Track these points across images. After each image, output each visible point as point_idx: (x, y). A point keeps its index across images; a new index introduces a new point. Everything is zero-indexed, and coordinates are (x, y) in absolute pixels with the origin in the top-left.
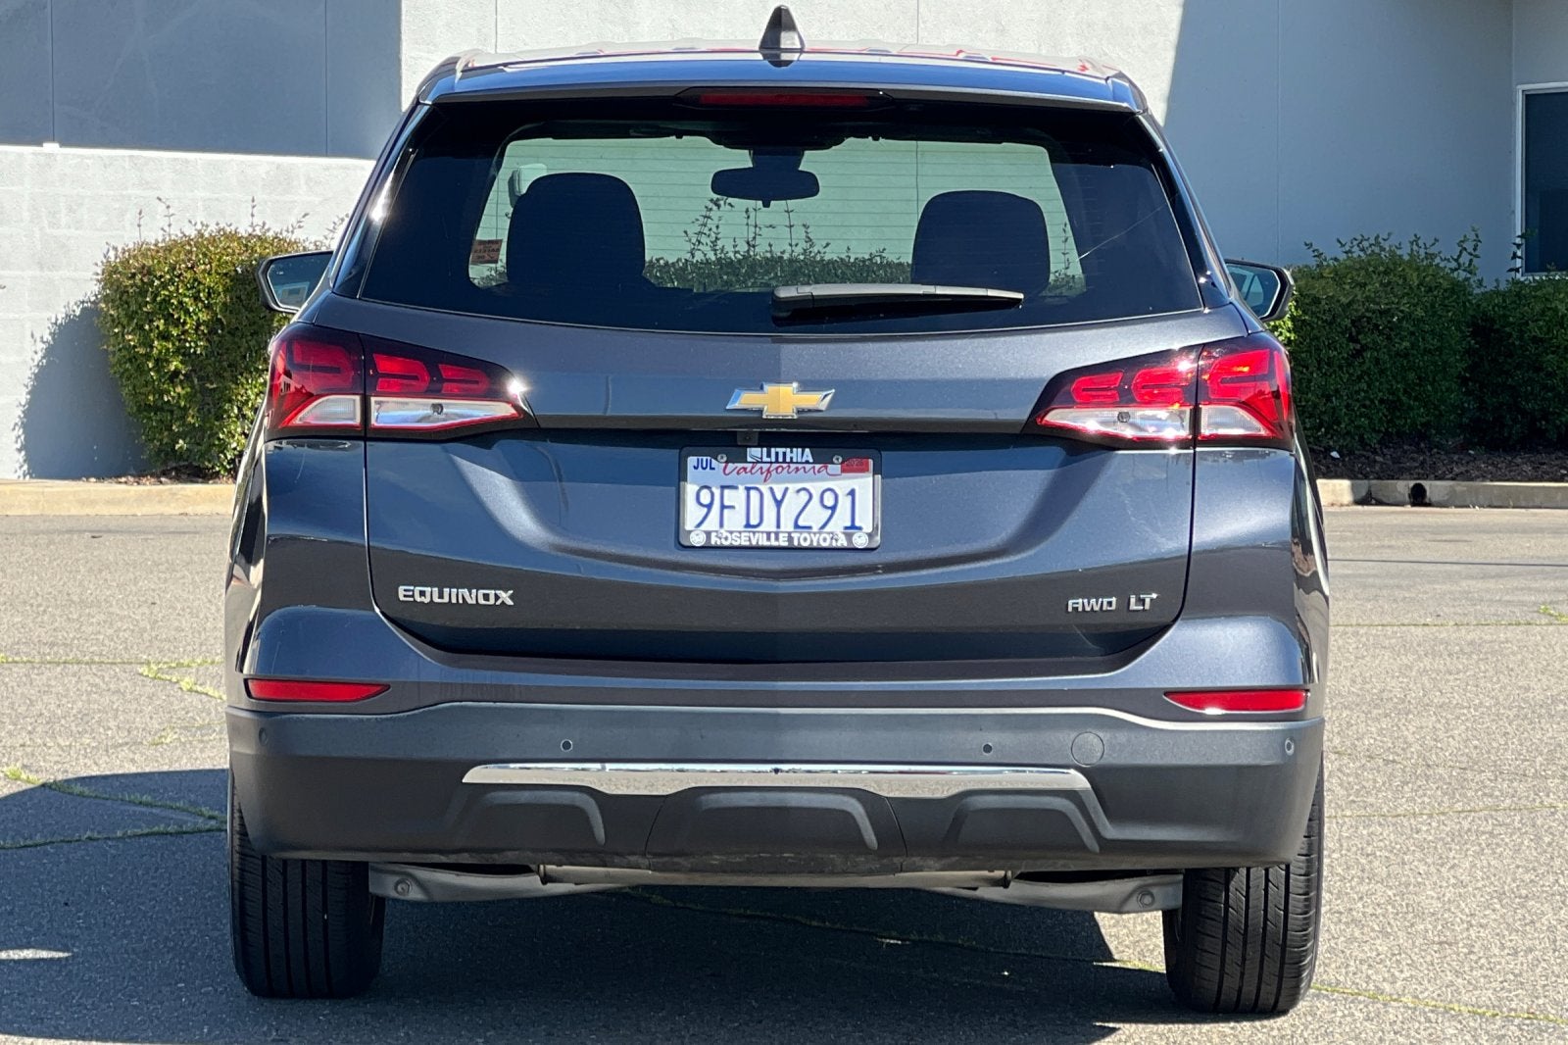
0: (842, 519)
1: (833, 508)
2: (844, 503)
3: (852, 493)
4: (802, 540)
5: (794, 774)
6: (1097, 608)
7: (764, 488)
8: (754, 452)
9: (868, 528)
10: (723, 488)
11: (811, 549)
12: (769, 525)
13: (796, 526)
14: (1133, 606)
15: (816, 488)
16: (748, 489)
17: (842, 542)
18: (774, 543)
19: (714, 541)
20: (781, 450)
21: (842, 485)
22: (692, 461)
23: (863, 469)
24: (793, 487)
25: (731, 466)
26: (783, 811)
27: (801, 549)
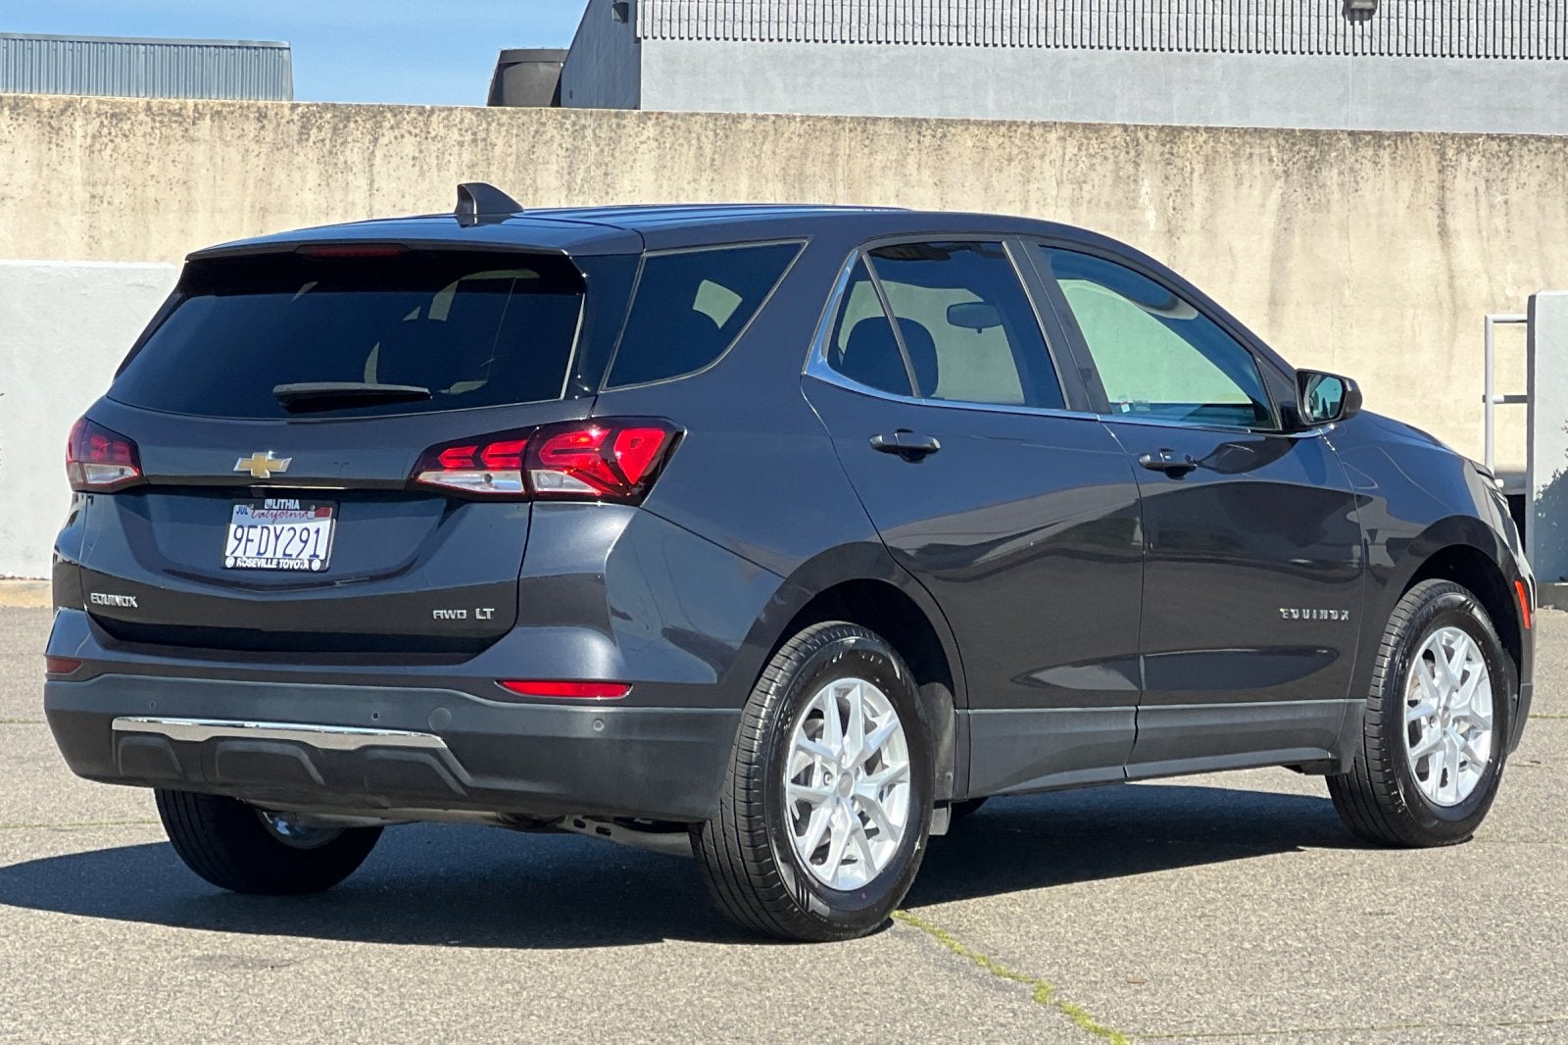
0: (309, 550)
1: (306, 542)
2: (313, 536)
3: (317, 531)
4: (285, 564)
5: (253, 729)
6: (453, 617)
7: (271, 527)
8: (269, 502)
9: (322, 557)
10: (250, 527)
11: (288, 570)
12: (269, 554)
13: (284, 554)
14: (479, 617)
15: (299, 527)
16: (263, 528)
17: (306, 566)
18: (269, 566)
19: (239, 564)
20: (283, 501)
21: (312, 526)
22: (237, 508)
23: (325, 515)
24: (287, 526)
25: (257, 512)
26: (259, 754)
27: (283, 570)
